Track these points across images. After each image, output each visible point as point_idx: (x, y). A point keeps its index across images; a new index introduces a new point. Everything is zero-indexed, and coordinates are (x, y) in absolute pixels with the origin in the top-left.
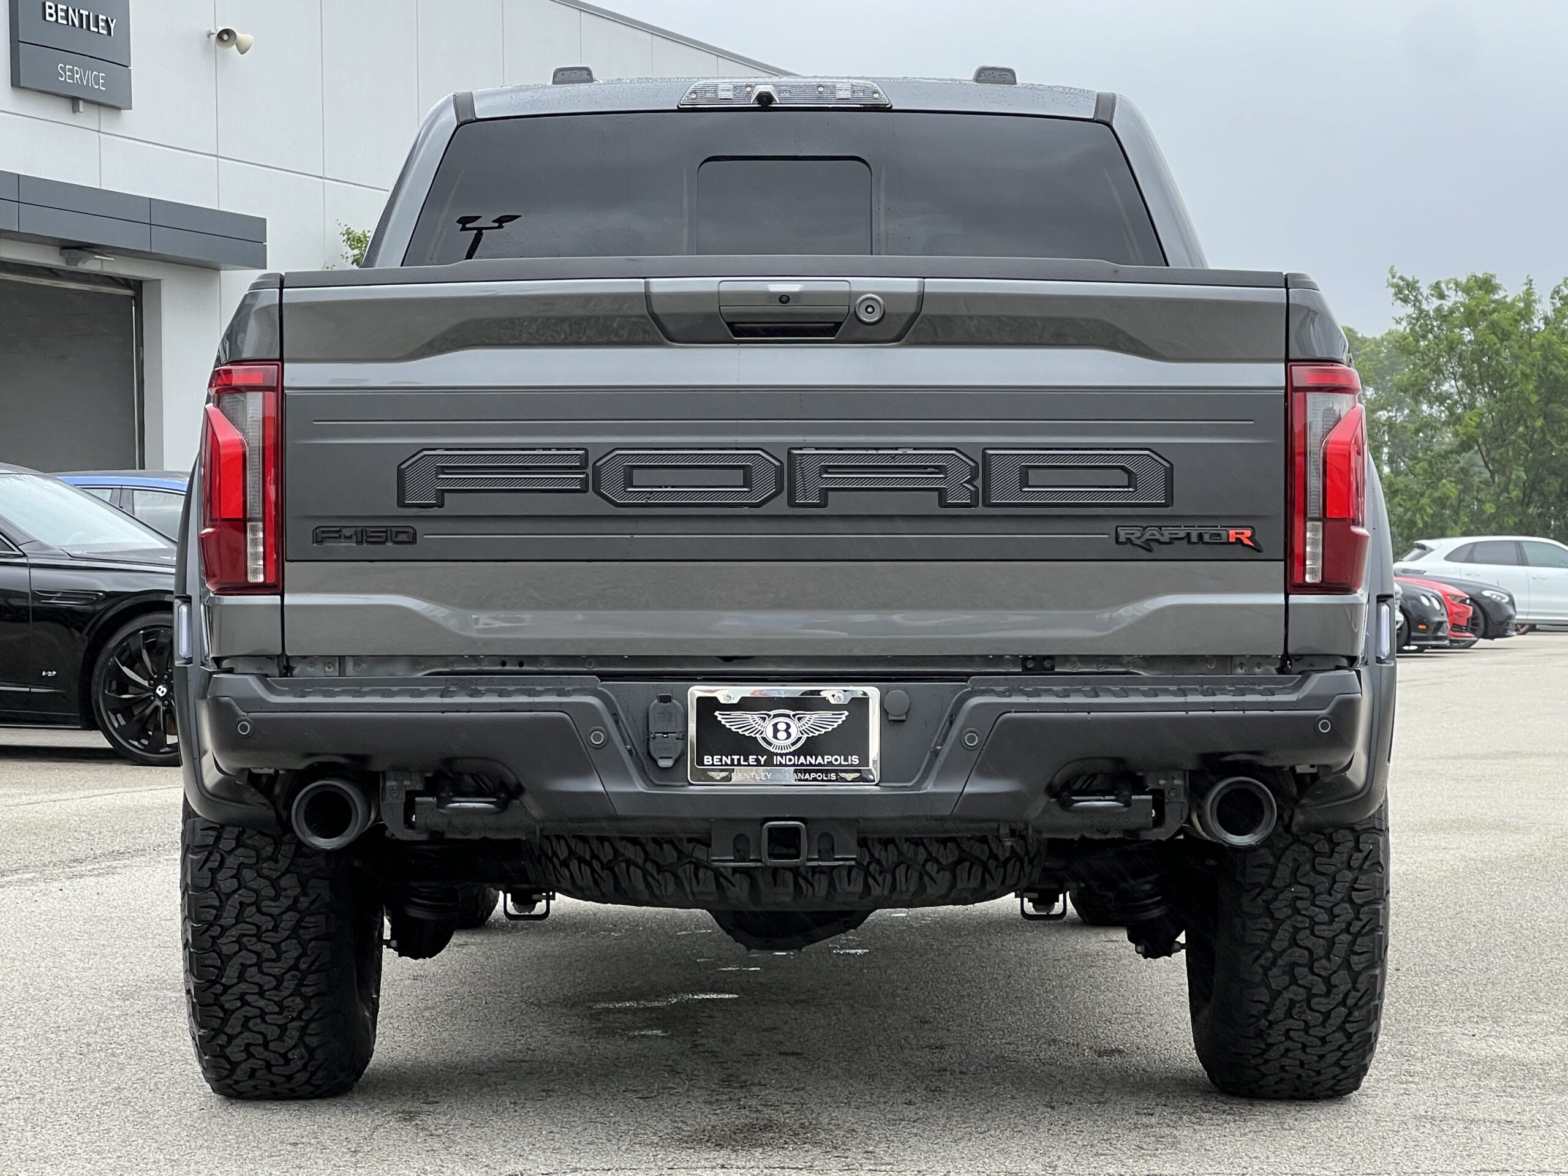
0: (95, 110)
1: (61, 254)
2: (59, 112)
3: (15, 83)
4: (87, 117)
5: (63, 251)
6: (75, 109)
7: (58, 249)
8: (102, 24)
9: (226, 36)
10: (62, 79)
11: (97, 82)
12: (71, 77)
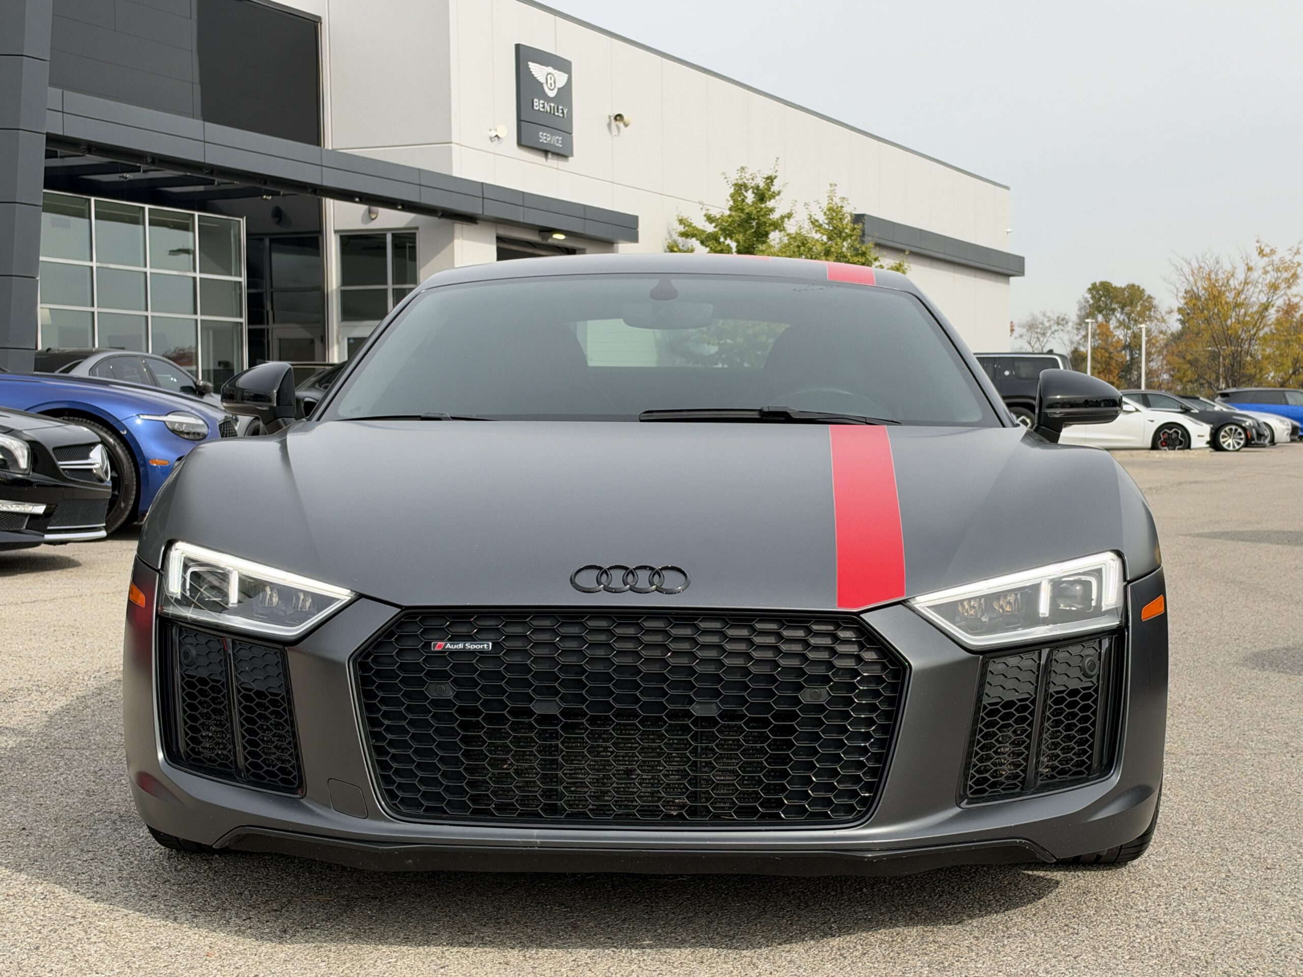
0: (556, 157)
1: (539, 235)
2: (538, 159)
3: (520, 144)
4: (552, 162)
5: (542, 233)
6: (546, 157)
7: (537, 232)
8: (560, 111)
9: (619, 117)
10: (541, 141)
11: (558, 143)
12: (546, 140)
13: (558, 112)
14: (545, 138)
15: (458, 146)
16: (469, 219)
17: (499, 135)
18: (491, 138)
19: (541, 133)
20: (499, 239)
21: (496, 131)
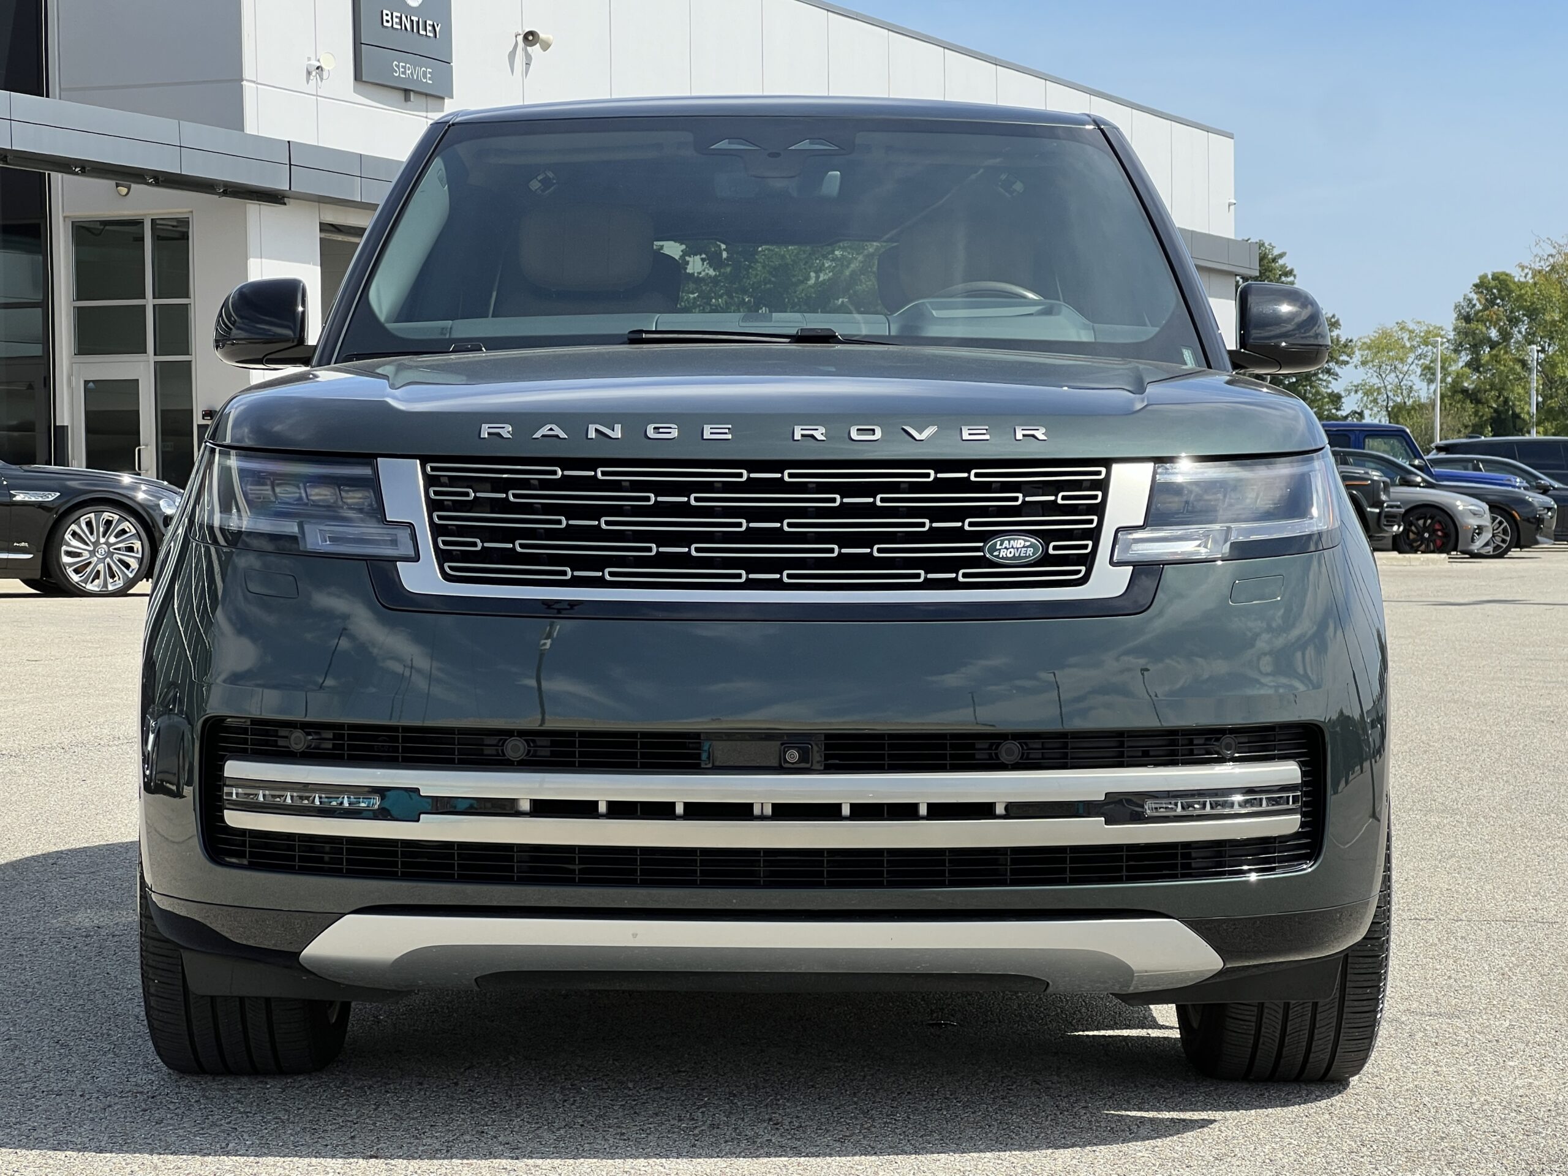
0: (423, 99)
2: (393, 102)
3: (358, 77)
4: (416, 106)
6: (407, 99)
8: (429, 28)
9: (531, 37)
10: (397, 75)
11: (425, 77)
12: (404, 73)
13: (426, 31)
14: (403, 70)
15: (253, 85)
16: (274, 197)
17: (323, 66)
18: (309, 73)
19: (395, 63)
20: (324, 227)
21: (319, 61)
